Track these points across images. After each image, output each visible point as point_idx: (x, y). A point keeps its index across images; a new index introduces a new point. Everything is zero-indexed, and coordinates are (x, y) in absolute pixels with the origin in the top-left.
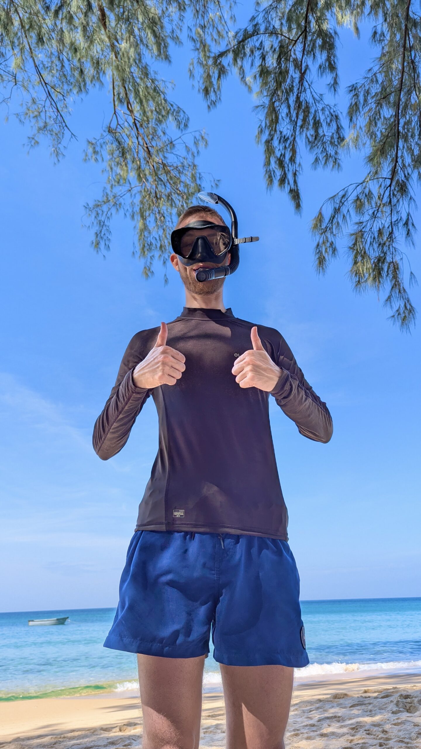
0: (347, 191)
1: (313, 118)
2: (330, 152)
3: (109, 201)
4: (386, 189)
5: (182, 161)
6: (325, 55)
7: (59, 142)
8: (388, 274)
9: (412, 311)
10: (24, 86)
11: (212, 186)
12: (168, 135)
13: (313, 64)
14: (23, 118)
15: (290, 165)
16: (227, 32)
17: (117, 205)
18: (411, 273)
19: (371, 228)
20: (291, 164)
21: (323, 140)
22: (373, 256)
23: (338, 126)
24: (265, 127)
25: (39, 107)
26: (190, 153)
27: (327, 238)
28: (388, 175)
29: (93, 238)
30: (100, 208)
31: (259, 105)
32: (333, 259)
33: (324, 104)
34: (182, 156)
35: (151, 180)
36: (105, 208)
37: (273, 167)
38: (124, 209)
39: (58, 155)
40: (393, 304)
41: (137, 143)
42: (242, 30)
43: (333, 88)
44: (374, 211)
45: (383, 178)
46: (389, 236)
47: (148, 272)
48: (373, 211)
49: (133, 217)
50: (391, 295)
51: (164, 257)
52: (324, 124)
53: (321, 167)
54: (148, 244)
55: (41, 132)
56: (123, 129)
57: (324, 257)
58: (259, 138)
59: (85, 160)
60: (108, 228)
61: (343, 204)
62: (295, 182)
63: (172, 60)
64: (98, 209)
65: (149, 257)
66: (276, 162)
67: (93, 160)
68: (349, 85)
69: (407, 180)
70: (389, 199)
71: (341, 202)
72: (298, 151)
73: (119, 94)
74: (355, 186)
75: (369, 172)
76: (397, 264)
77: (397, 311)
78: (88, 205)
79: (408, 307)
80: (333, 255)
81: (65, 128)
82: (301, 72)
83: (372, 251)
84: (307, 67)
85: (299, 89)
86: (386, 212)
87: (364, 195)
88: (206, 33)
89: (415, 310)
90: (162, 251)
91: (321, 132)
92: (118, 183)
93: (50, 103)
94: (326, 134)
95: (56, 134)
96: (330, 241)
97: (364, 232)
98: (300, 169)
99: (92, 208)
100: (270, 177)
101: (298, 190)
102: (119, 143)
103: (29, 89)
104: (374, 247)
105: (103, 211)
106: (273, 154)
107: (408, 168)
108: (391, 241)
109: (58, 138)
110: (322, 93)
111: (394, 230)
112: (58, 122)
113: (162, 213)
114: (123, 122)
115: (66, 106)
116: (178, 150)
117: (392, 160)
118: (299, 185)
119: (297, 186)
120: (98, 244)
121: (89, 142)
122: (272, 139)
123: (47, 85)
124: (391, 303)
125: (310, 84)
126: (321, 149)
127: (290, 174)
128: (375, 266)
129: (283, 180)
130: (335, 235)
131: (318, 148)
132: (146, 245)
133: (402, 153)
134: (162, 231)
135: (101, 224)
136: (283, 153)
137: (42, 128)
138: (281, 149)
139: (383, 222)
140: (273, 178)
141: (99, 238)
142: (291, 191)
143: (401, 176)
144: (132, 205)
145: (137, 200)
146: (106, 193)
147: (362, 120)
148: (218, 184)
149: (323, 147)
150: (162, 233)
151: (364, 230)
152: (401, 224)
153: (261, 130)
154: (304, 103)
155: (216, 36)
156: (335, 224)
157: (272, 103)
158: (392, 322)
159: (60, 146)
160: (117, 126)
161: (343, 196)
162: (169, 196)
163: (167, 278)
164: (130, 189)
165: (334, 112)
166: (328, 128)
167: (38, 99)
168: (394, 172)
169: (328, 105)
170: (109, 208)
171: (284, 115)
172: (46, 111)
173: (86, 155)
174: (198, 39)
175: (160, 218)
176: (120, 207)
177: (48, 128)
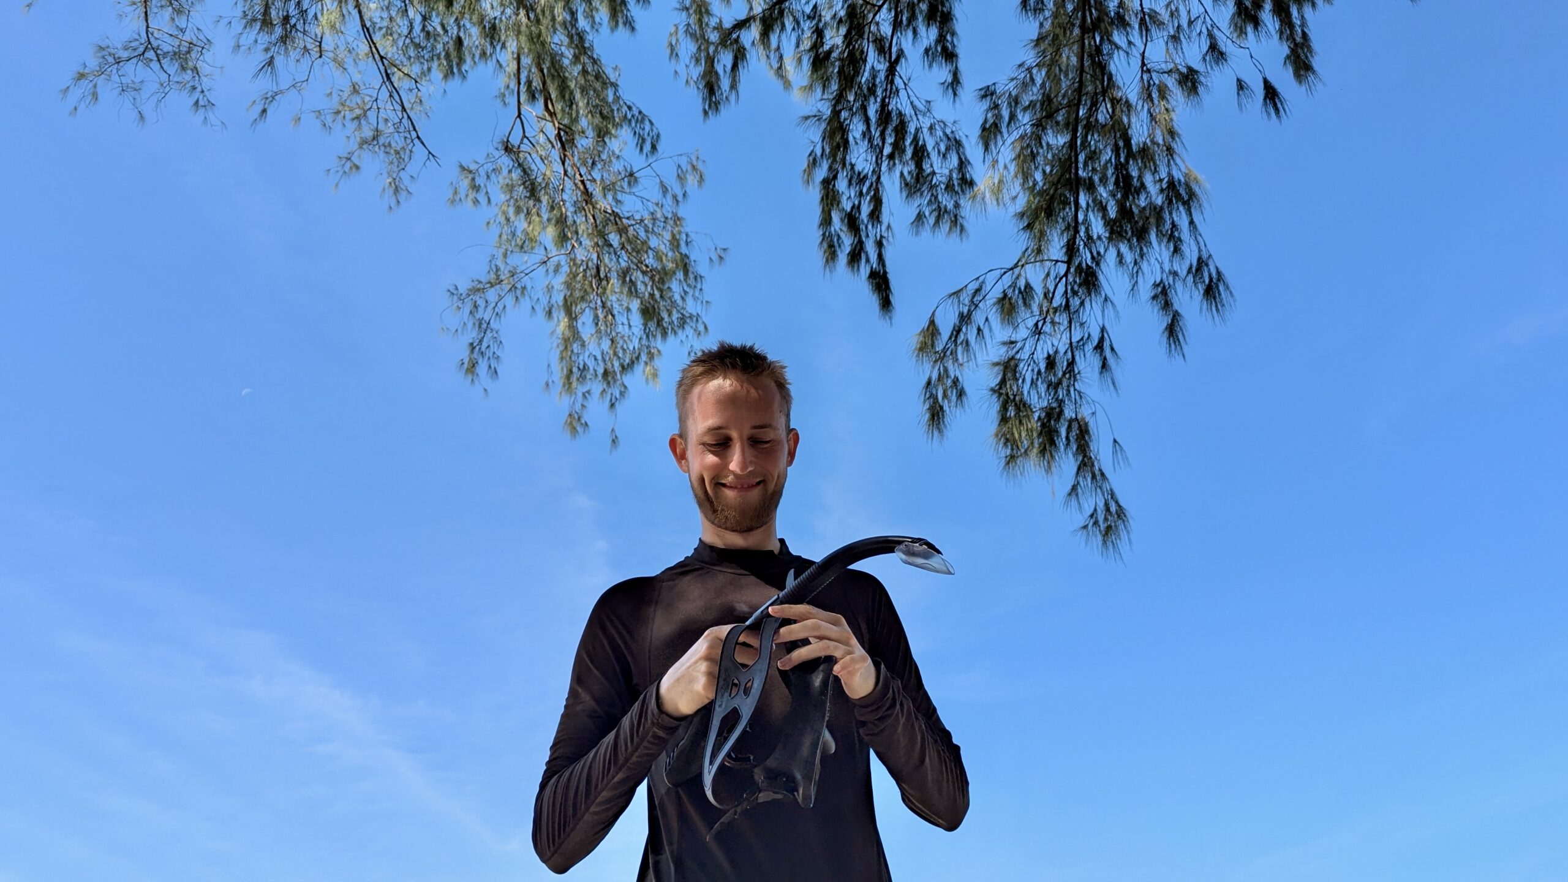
0: (983, 282)
1: (911, 143)
2: (944, 203)
3: (502, 281)
4: (1059, 281)
5: (652, 210)
6: (934, 33)
7: (401, 167)
8: (1068, 444)
9: (1122, 516)
10: (335, 60)
11: (711, 259)
12: (624, 160)
13: (915, 47)
14: (329, 119)
15: (870, 227)
17: (518, 291)
18: (1115, 441)
19: (1033, 354)
20: (873, 225)
21: (931, 181)
22: (1038, 406)
23: (960, 159)
24: (822, 155)
25: (366, 101)
26: (669, 196)
27: (946, 370)
28: (1061, 255)
29: (465, 354)
30: (483, 296)
31: (810, 114)
32: (958, 411)
33: (934, 118)
34: (652, 200)
35: (587, 242)
36: (492, 295)
37: (837, 229)
38: (530, 297)
39: (398, 191)
40: (1082, 501)
41: (563, 172)
43: (950, 91)
44: (1038, 321)
45: (1052, 261)
46: (1067, 368)
47: (575, 423)
48: (1035, 322)
49: (549, 313)
50: (1078, 483)
51: (612, 394)
52: (934, 156)
53: (929, 231)
54: (578, 367)
55: (365, 146)
56: (534, 146)
57: (941, 408)
58: (809, 175)
59: (453, 201)
60: (495, 335)
61: (977, 306)
62: (880, 257)
63: (637, 26)
64: (477, 298)
65: (580, 394)
66: (842, 220)
67: (470, 203)
68: (980, 88)
69: (1098, 264)
70: (1065, 300)
71: (972, 301)
72: (884, 200)
73: (529, 83)
74: (998, 273)
75: (1024, 249)
76: (1086, 424)
77: (1092, 516)
78: (457, 289)
79: (1113, 508)
80: (959, 402)
81: (416, 141)
82: (889, 60)
83: (1036, 397)
84: (901, 54)
85: (886, 90)
86: (1059, 323)
87: (1017, 292)
89: (1127, 514)
90: (608, 383)
91: (928, 166)
92: (522, 247)
93: (388, 94)
94: (936, 171)
95: (397, 152)
96: (953, 377)
97: (1019, 360)
98: (890, 234)
99: (464, 295)
100: (831, 246)
101: (885, 273)
102: (524, 171)
103: (346, 66)
104: (1039, 390)
105: (487, 302)
106: (838, 205)
107: (1098, 243)
108: (1072, 379)
109: (400, 158)
110: (929, 100)
111: (1077, 358)
112: (402, 129)
113: (609, 306)
114: (534, 133)
115: (421, 101)
116: (645, 189)
117: (1068, 228)
118: (887, 263)
119: (884, 266)
120: (473, 365)
121: (463, 168)
122: (835, 177)
123: (384, 60)
124: (1078, 499)
125: (906, 82)
126: (929, 198)
127: (870, 243)
128: (1043, 425)
129: (855, 256)
130: (962, 365)
131: (922, 194)
132: (575, 370)
133: (1086, 216)
134: (610, 342)
135: (483, 327)
136: (856, 203)
137: (370, 139)
138: (852, 196)
139: (1056, 343)
140: (837, 248)
141: (475, 355)
142: (873, 275)
143: (1086, 257)
144: (549, 291)
145: (558, 282)
146: (496, 265)
147: (1006, 149)
148: (723, 256)
149: (932, 195)
150: (607, 346)
151: (1018, 356)
152: (1089, 347)
153: (814, 160)
154: (894, 113)
156: (962, 343)
157: (836, 113)
158: (1084, 537)
159: (402, 174)
160: (522, 140)
161: (978, 291)
162: (624, 274)
163: (616, 437)
164: (546, 259)
165: (952, 132)
166: (942, 161)
167: (365, 85)
168: (1071, 250)
169: (942, 121)
170: (500, 296)
171: (858, 135)
172: (378, 108)
173: (456, 193)
175: (605, 317)
176: (523, 293)
177: (382, 140)
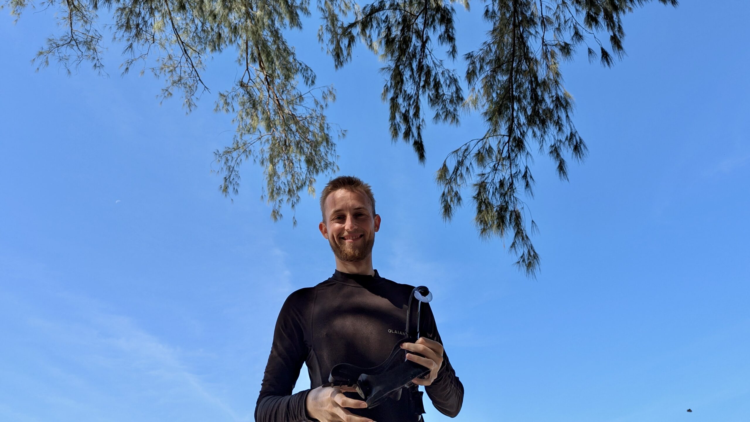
0: (469, 146)
1: (433, 80)
2: (449, 108)
3: (240, 148)
4: (505, 145)
5: (311, 113)
6: (443, 28)
7: (192, 94)
8: (511, 223)
9: (536, 257)
10: (161, 44)
11: (339, 135)
12: (298, 90)
13: (434, 35)
14: (158, 73)
15: (414, 120)
16: (353, 5)
17: (247, 152)
18: (533, 221)
19: (493, 180)
20: (415, 119)
21: (443, 98)
22: (496, 205)
23: (456, 87)
24: (391, 86)
25: (175, 63)
26: (319, 106)
27: (452, 188)
28: (506, 132)
29: (222, 183)
30: (230, 155)
31: (385, 67)
32: (458, 208)
33: (444, 68)
34: (310, 108)
35: (280, 128)
36: (235, 154)
37: (398, 121)
38: (253, 155)
39: (190, 105)
40: (517, 250)
41: (268, 96)
42: (369, 6)
43: (451, 55)
44: (495, 164)
45: (502, 135)
46: (509, 187)
47: (276, 214)
48: (494, 164)
49: (262, 163)
50: (515, 241)
51: (293, 201)
52: (444, 86)
53: (442, 122)
54: (276, 188)
55: (175, 84)
56: (254, 83)
57: (450, 206)
58: (384, 96)
59: (216, 110)
60: (237, 173)
61: (466, 157)
62: (419, 134)
63: (303, 27)
64: (227, 156)
65: (278, 201)
66: (401, 117)
67: (224, 111)
68: (466, 54)
69: (523, 137)
70: (508, 154)
71: (464, 155)
72: (421, 107)
73: (252, 54)
74: (476, 141)
75: (488, 130)
76: (519, 213)
77: (522, 257)
78: (218, 152)
79: (532, 254)
80: (458, 203)
81: (199, 82)
82: (422, 41)
83: (495, 200)
84: (428, 38)
85: (421, 55)
86: (505, 165)
87: (485, 150)
88: (334, 5)
89: (538, 256)
90: (291, 196)
91: (441, 91)
92: (249, 131)
93: (186, 59)
94: (445, 94)
95: (190, 87)
96: (455, 191)
97: (487, 183)
98: (424, 123)
99: (222, 155)
100: (395, 129)
101: (421, 142)
102: (250, 95)
103: (166, 47)
104: (496, 197)
105: (232, 158)
106: (399, 110)
107: (523, 127)
108: (512, 192)
109: (191, 90)
110: (441, 60)
111: (514, 182)
112: (192, 76)
113: (291, 159)
114: (255, 77)
115: (201, 63)
116: (307, 103)
117: (509, 120)
118: (423, 137)
119: (421, 139)
120: (226, 188)
121: (221, 95)
122: (397, 97)
123: (184, 44)
124: (515, 249)
125: (431, 52)
126: (442, 106)
127: (414, 128)
128: (499, 214)
129: (407, 134)
130: (459, 185)
131: (438, 104)
132: (275, 189)
133: (517, 114)
134: (291, 176)
135: (231, 169)
136: (407, 109)
137: (177, 81)
138: (405, 105)
139: (504, 175)
140: (398, 131)
141: (227, 183)
142: (416, 143)
143: (518, 133)
144: (262, 152)
145: (267, 148)
146: (237, 140)
147: (479, 83)
148: (345, 134)
150: (290, 178)
151: (486, 181)
152: (520, 176)
153: (387, 88)
154: (425, 66)
155: (343, 7)
156: (459, 175)
157: (397, 67)
158: (518, 267)
159: (192, 97)
160: (249, 81)
161: (466, 150)
162: (298, 143)
163: (296, 221)
164: (261, 137)
165: (453, 75)
166: (448, 88)
167: (175, 56)
168: (511, 130)
169: (448, 70)
170: (239, 155)
171: (408, 77)
172: (181, 66)
173: (218, 106)
174: (327, 10)
175: (289, 164)
176: (249, 153)
177: (183, 81)
